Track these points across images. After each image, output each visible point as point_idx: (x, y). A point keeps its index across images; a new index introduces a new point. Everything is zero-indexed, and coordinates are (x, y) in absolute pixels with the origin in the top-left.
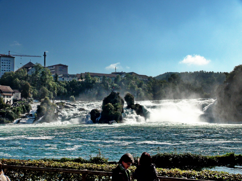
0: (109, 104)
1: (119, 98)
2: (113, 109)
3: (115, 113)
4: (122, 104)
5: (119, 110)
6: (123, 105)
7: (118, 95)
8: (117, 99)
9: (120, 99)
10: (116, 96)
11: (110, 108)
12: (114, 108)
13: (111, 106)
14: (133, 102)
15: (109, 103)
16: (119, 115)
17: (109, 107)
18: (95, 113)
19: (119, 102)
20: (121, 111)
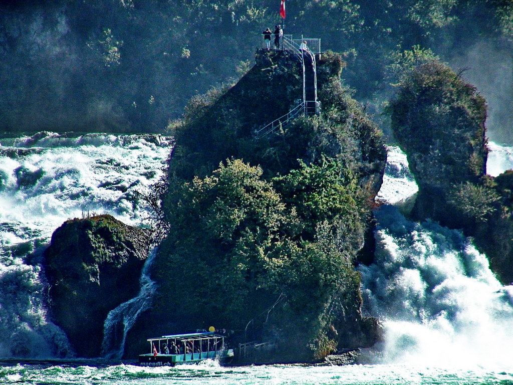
0: (238, 166)
1: (334, 113)
2: (274, 221)
3: (295, 265)
4: (363, 174)
5: (334, 229)
6: (370, 183)
7: (323, 79)
8: (316, 122)
9: (342, 121)
10: (310, 96)
11: (238, 215)
12: (287, 212)
13: (250, 189)
14: (475, 157)
15: (238, 162)
16: (328, 285)
17: (237, 202)
18: (91, 261)
19: (333, 150)
20: (355, 245)
